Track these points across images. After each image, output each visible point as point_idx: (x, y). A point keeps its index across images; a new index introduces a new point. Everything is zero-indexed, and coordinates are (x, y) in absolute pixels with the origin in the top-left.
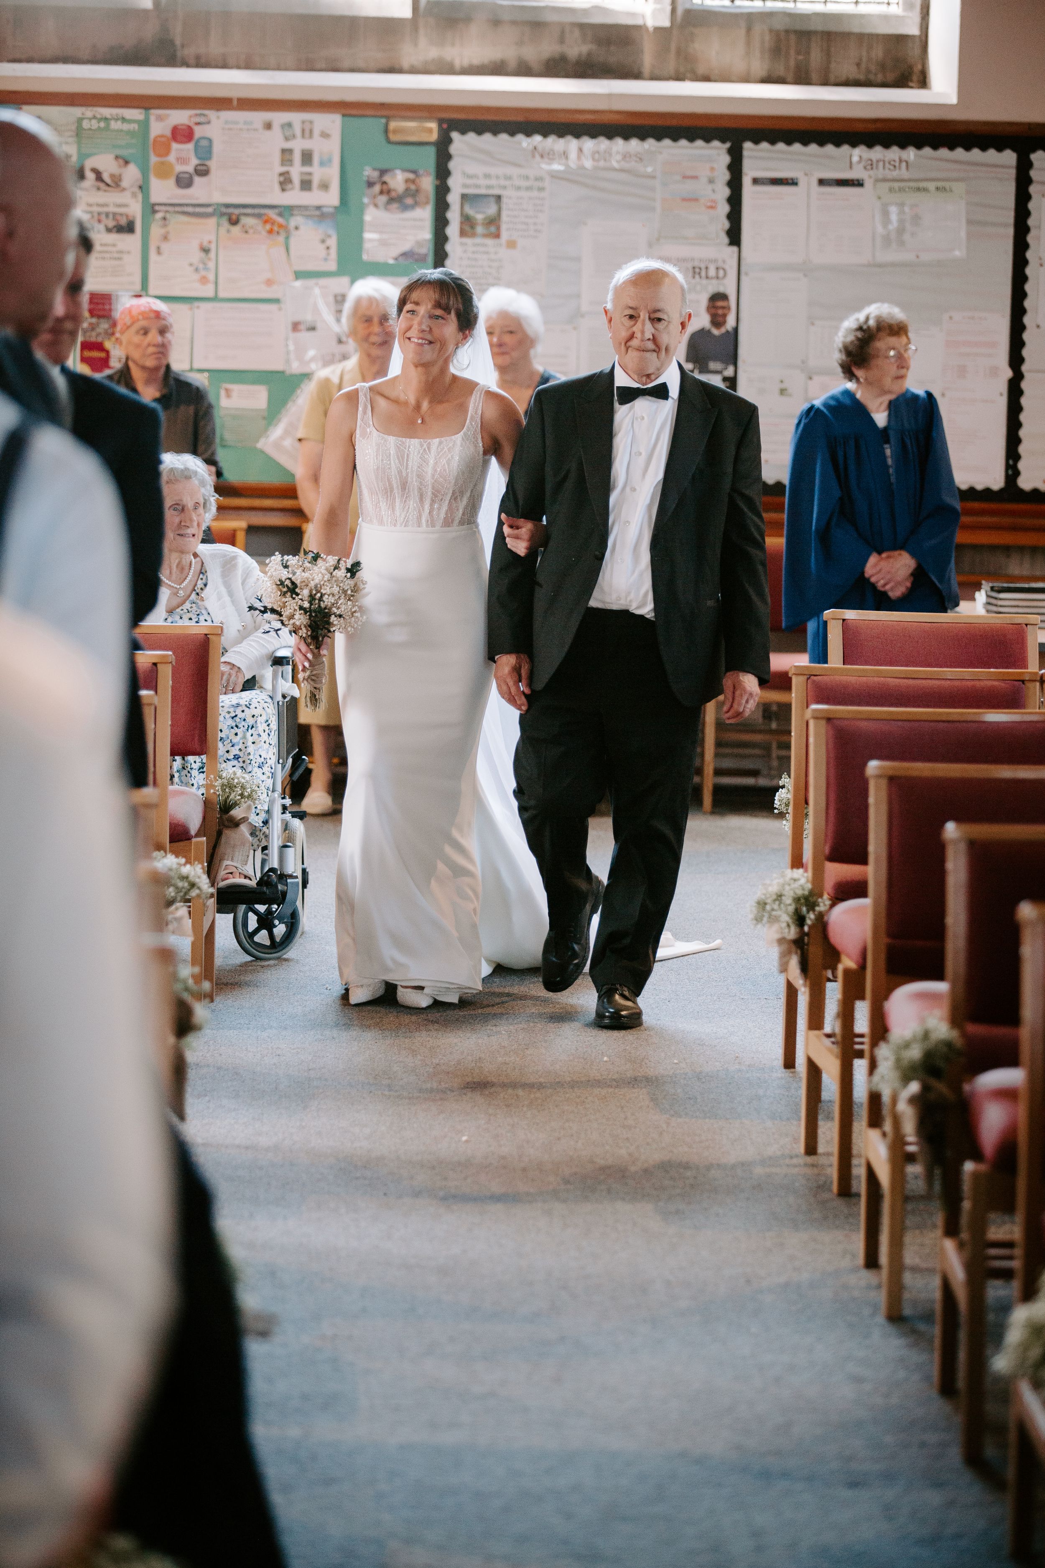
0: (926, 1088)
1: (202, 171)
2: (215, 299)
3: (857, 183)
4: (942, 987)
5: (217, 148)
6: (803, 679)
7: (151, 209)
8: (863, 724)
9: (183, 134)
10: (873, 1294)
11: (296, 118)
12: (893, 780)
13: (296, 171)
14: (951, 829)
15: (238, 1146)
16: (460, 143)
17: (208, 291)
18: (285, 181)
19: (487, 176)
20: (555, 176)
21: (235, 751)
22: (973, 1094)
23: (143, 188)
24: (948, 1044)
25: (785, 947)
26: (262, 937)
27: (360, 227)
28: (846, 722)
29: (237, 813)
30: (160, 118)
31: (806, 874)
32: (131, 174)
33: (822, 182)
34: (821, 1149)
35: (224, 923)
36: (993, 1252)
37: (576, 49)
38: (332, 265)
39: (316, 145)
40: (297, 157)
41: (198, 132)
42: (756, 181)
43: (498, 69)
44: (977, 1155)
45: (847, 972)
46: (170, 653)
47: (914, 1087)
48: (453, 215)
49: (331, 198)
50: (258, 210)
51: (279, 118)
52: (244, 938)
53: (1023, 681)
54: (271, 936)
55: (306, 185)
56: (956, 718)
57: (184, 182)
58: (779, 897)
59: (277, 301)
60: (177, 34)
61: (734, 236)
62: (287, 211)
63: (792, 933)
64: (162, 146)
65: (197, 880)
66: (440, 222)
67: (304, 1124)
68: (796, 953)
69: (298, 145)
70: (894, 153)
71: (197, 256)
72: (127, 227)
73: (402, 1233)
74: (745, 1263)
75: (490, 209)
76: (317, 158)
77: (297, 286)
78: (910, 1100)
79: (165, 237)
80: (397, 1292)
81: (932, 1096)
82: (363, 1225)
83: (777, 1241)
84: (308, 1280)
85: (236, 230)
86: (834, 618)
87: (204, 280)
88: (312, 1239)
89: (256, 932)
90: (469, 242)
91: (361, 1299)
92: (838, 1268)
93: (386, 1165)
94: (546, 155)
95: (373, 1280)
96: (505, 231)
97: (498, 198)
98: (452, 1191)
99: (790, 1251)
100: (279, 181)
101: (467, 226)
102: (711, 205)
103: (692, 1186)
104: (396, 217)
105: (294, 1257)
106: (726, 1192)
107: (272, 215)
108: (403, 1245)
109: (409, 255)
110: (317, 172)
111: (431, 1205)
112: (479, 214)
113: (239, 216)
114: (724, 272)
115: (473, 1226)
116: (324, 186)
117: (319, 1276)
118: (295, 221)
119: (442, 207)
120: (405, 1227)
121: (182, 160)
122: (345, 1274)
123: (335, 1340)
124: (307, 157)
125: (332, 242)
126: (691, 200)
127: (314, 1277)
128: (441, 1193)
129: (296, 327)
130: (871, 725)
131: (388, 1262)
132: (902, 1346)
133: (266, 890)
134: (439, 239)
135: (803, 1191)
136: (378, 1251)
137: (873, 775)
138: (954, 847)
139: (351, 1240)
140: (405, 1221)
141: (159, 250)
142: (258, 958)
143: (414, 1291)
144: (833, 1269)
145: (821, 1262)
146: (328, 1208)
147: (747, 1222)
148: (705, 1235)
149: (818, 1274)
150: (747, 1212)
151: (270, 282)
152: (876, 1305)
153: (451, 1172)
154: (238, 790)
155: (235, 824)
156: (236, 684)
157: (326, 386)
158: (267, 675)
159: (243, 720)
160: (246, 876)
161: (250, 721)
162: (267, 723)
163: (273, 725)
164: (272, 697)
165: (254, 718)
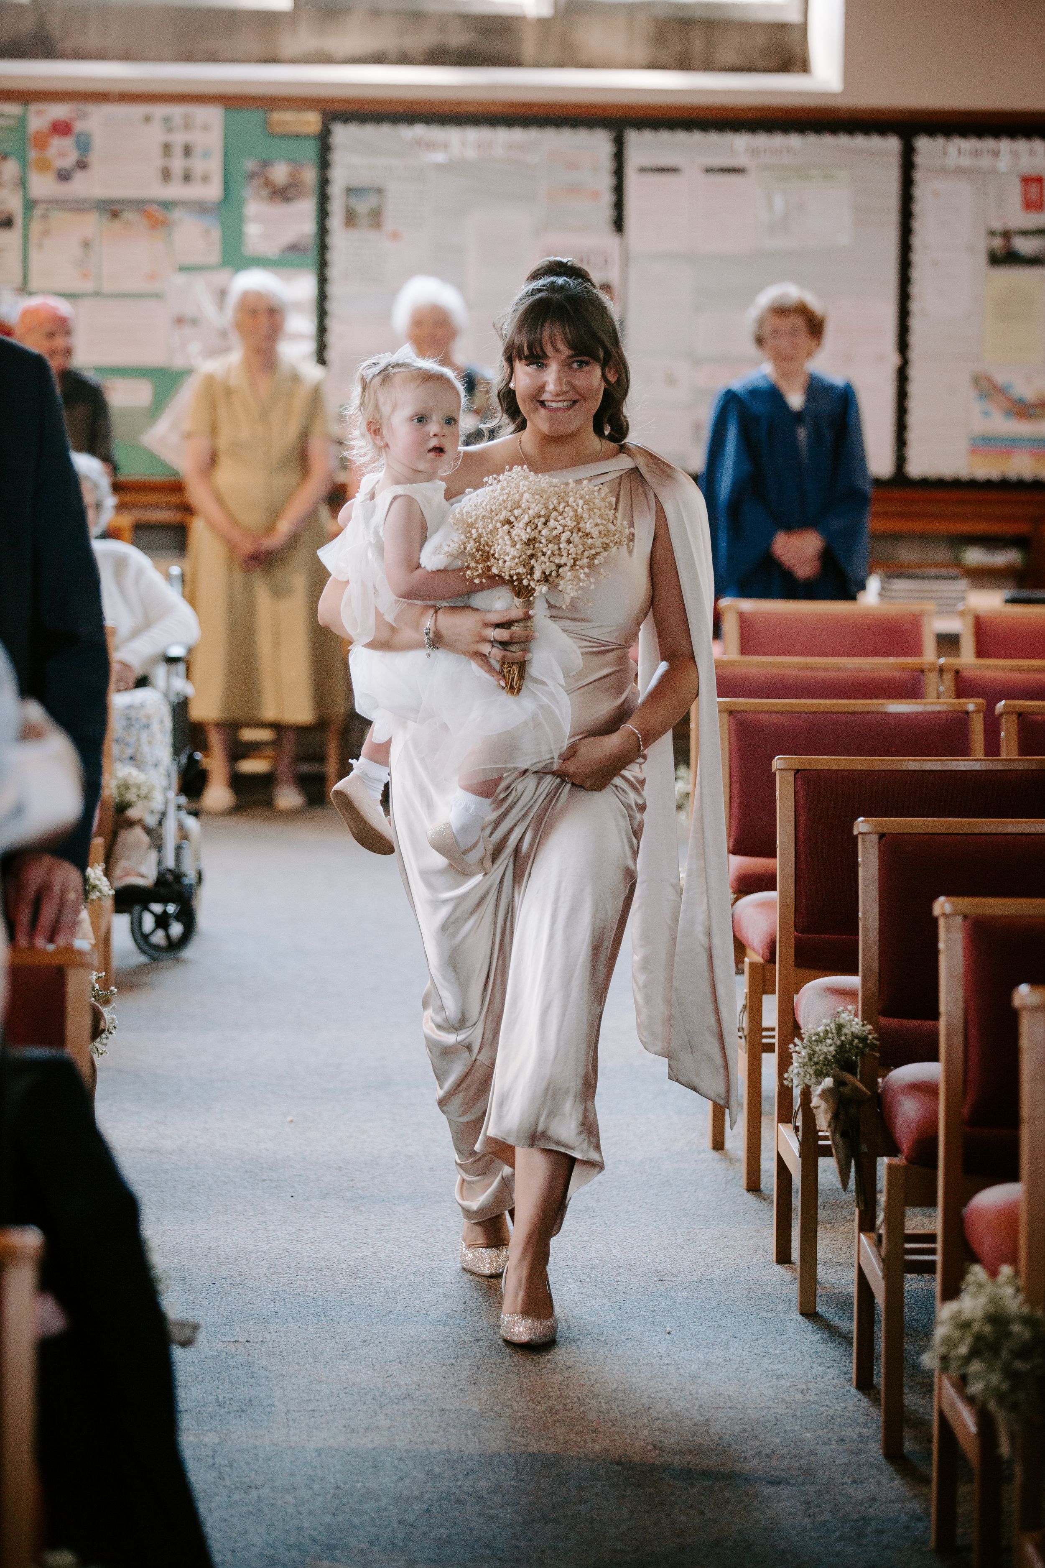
0: (839, 1083)
1: (82, 165)
2: (97, 294)
3: (738, 171)
4: (854, 981)
5: (98, 142)
7: (30, 205)
8: (766, 717)
9: (62, 128)
10: (786, 1289)
11: (176, 111)
12: (799, 774)
13: (177, 164)
14: (861, 825)
15: (142, 1150)
16: (342, 134)
17: (88, 286)
18: (166, 175)
19: (370, 167)
20: (439, 167)
21: (129, 752)
22: (887, 1088)
23: (23, 183)
24: (863, 1039)
26: (159, 938)
27: (241, 220)
28: (748, 715)
30: (39, 113)
32: (10, 169)
33: (709, 170)
34: (728, 1144)
35: (121, 924)
36: (907, 1246)
37: (458, 39)
38: (214, 257)
39: (197, 138)
40: (178, 151)
41: (79, 126)
42: (643, 170)
43: (379, 59)
44: (893, 1150)
45: (752, 965)
47: (828, 1082)
48: (336, 208)
49: (213, 191)
50: (140, 205)
51: (160, 111)
52: (141, 939)
53: (922, 671)
54: (168, 937)
55: (187, 178)
56: (860, 709)
57: (64, 176)
59: (156, 296)
60: (55, 27)
61: (619, 224)
62: (168, 205)
64: (41, 141)
66: (323, 214)
67: (207, 1126)
69: (179, 139)
70: (778, 140)
71: (77, 251)
72: (7, 223)
73: (311, 1236)
74: (657, 1261)
75: (372, 201)
76: (198, 151)
77: (180, 279)
78: (824, 1094)
79: (46, 233)
80: (309, 1296)
81: (846, 1090)
82: (272, 1228)
83: (688, 1238)
84: (218, 1285)
85: (117, 225)
86: (729, 608)
87: (85, 276)
88: (221, 1243)
89: (153, 932)
90: (354, 234)
91: (272, 1303)
92: (751, 1263)
93: (292, 1167)
94: (431, 146)
95: (284, 1284)
96: (389, 222)
97: (379, 191)
98: (360, 1192)
99: (702, 1248)
100: (160, 175)
101: (351, 219)
102: (595, 195)
103: (600, 1183)
104: (279, 210)
105: (203, 1261)
106: (635, 1189)
107: (154, 209)
108: (313, 1247)
109: (293, 248)
110: (198, 165)
111: (339, 1207)
112: (362, 207)
113: (122, 211)
114: (606, 261)
115: (382, 1228)
116: (205, 179)
117: (230, 1281)
118: (177, 214)
119: (323, 199)
120: (314, 1230)
121: (62, 155)
122: (255, 1278)
123: (248, 1344)
124: (188, 151)
125: (216, 234)
126: (574, 190)
127: (224, 1281)
128: (349, 1195)
129: (180, 321)
130: (773, 718)
131: (298, 1266)
132: (818, 1341)
133: (162, 890)
134: (323, 231)
135: (712, 1186)
136: (287, 1254)
137: (779, 769)
138: (864, 841)
139: (260, 1244)
140: (314, 1223)
141: (40, 246)
142: (154, 959)
143: (325, 1295)
144: (746, 1265)
145: (733, 1258)
146: (236, 1211)
147: (657, 1219)
148: (616, 1233)
149: (731, 1270)
150: (657, 1209)
151: (152, 277)
152: (790, 1301)
153: (358, 1173)
154: (134, 790)
155: (131, 824)
156: (126, 682)
157: (210, 381)
158: (160, 673)
159: (137, 720)
160: (142, 876)
161: (144, 721)
162: (162, 722)
163: (168, 724)
164: (166, 695)
165: (148, 717)
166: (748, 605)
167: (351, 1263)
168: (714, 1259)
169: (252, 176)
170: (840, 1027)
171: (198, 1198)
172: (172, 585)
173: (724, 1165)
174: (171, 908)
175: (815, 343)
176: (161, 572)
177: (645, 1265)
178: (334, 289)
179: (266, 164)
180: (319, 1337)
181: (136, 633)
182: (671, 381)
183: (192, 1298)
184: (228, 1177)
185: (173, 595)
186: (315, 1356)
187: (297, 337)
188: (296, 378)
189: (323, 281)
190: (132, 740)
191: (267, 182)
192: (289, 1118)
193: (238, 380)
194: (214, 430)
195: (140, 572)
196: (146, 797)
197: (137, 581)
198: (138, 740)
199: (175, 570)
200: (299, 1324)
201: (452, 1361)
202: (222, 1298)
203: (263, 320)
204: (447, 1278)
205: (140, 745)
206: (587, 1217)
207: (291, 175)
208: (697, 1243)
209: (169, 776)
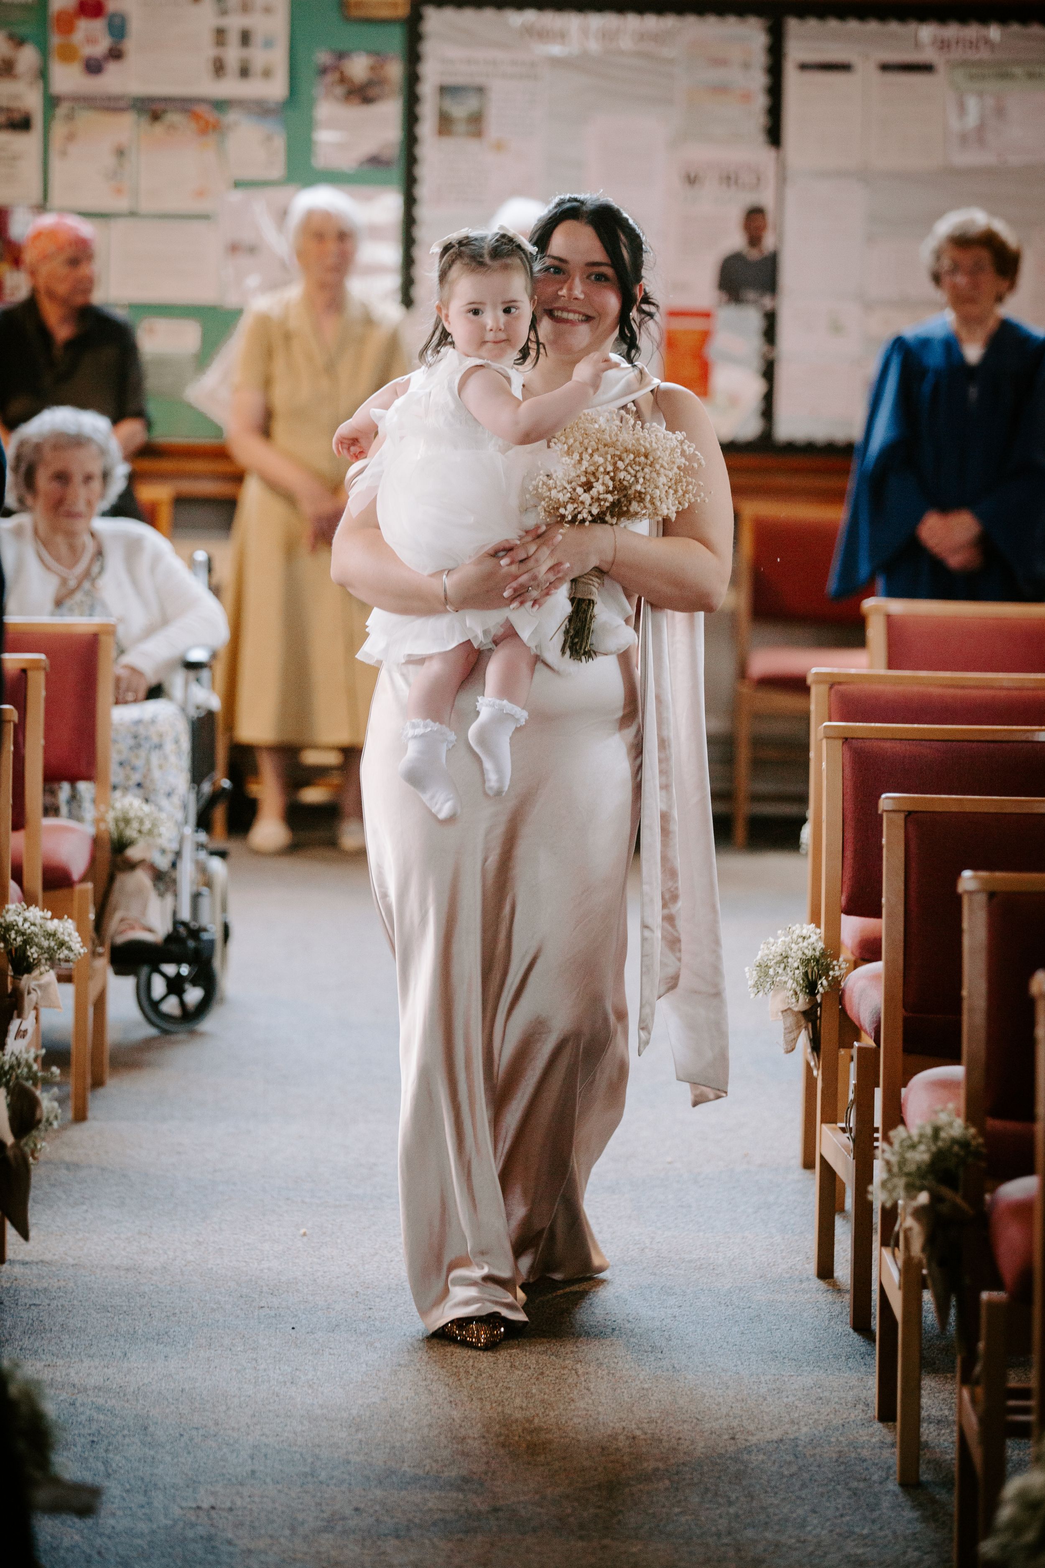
0: (935, 1198)
1: (116, 54)
2: (133, 214)
3: (926, 68)
4: (957, 1071)
5: (135, 26)
6: (824, 688)
7: (52, 102)
8: (888, 745)
9: (90, 8)
10: (886, 1453)
12: (910, 816)
13: (233, 54)
14: (968, 880)
16: (435, 20)
17: (122, 204)
18: (219, 68)
19: (469, 62)
20: (556, 62)
21: (136, 777)
22: (995, 1206)
23: (43, 74)
24: (963, 1144)
25: (791, 1020)
26: (171, 1006)
27: (310, 125)
28: (868, 743)
29: (133, 853)
31: (818, 931)
32: (27, 57)
33: (886, 67)
36: (1012, 1403)
38: (277, 171)
39: (257, 23)
40: (233, 38)
41: (113, 6)
42: (804, 67)
44: (996, 1284)
45: (862, 1051)
46: (42, 656)
47: (923, 1198)
48: (428, 110)
49: (276, 89)
50: (185, 104)
52: (150, 1007)
54: (182, 1004)
55: (244, 72)
57: (93, 67)
58: (784, 958)
59: (205, 217)
61: (774, 136)
62: (221, 105)
63: (802, 1003)
64: (66, 23)
65: (67, 939)
66: (411, 119)
67: (201, 1240)
68: (806, 1028)
69: (235, 23)
70: (972, 31)
71: (109, 160)
72: (22, 124)
73: (310, 1377)
74: (731, 1414)
75: (471, 104)
76: (257, 38)
77: (236, 197)
78: (919, 1213)
79: (71, 137)
80: (295, 1452)
81: (944, 1208)
82: (262, 1367)
83: (774, 1386)
84: (186, 1437)
85: (158, 129)
86: (876, 609)
87: (119, 191)
88: (197, 1384)
89: (163, 999)
90: (450, 144)
91: (250, 1461)
92: (847, 1420)
93: (298, 1291)
94: (543, 35)
95: (267, 1436)
96: (494, 128)
97: (480, 90)
98: (377, 1323)
99: (789, 1400)
100: (211, 67)
101: (445, 124)
102: (746, 97)
103: (675, 1317)
104: (357, 112)
105: (173, 1407)
106: (716, 1325)
107: (202, 109)
108: (310, 1391)
109: (375, 161)
110: (259, 57)
111: (349, 1342)
112: (459, 110)
113: (165, 111)
114: (759, 179)
115: (398, 1368)
116: (267, 74)
117: (201, 1432)
118: (232, 117)
119: (412, 100)
120: (315, 1370)
121: (91, 40)
122: (233, 1429)
123: (213, 1513)
124: (246, 38)
125: (279, 142)
126: (721, 89)
127: (194, 1433)
128: (363, 1327)
129: (234, 248)
130: (898, 747)
131: (289, 1414)
132: (917, 1520)
133: (174, 948)
134: (411, 140)
135: (812, 1324)
136: (277, 1399)
137: (886, 811)
138: (970, 900)
139: (245, 1386)
140: (315, 1362)
141: (64, 153)
142: (165, 1032)
143: (317, 1451)
144: (841, 1422)
145: (826, 1413)
146: (222, 1345)
147: (739, 1363)
148: (686, 1379)
149: (821, 1428)
150: (740, 1350)
151: (201, 194)
152: (889, 1468)
153: (378, 1300)
154: (135, 825)
155: (131, 866)
156: (136, 692)
157: (264, 322)
158: (177, 682)
159: (147, 738)
160: (150, 930)
161: (155, 740)
162: (177, 742)
163: (186, 744)
164: (183, 709)
165: (161, 736)
166: (898, 607)
167: (354, 1412)
168: (802, 1413)
169: (324, 71)
170: (937, 1130)
171: (177, 1329)
172: (195, 574)
173: (830, 1297)
174: (185, 970)
175: (1005, 284)
176: (183, 558)
177: (717, 1419)
178: (422, 212)
179: (341, 55)
180: (302, 1503)
181: (150, 631)
182: (836, 328)
183: (152, 1453)
184: (218, 1303)
185: (197, 586)
186: (293, 1529)
187: (375, 270)
188: (369, 321)
189: (410, 201)
190: (139, 763)
191: (343, 79)
192: (302, 1231)
193: (298, 322)
194: (267, 383)
195: (157, 559)
196: (150, 832)
197: (153, 569)
198: (148, 761)
199: (201, 556)
200: (279, 1487)
201: (460, 1536)
202: (189, 1453)
203: (332, 247)
204: (470, 1432)
205: (149, 770)
206: (653, 1358)
207: (372, 68)
208: (784, 1393)
209: (185, 807)
